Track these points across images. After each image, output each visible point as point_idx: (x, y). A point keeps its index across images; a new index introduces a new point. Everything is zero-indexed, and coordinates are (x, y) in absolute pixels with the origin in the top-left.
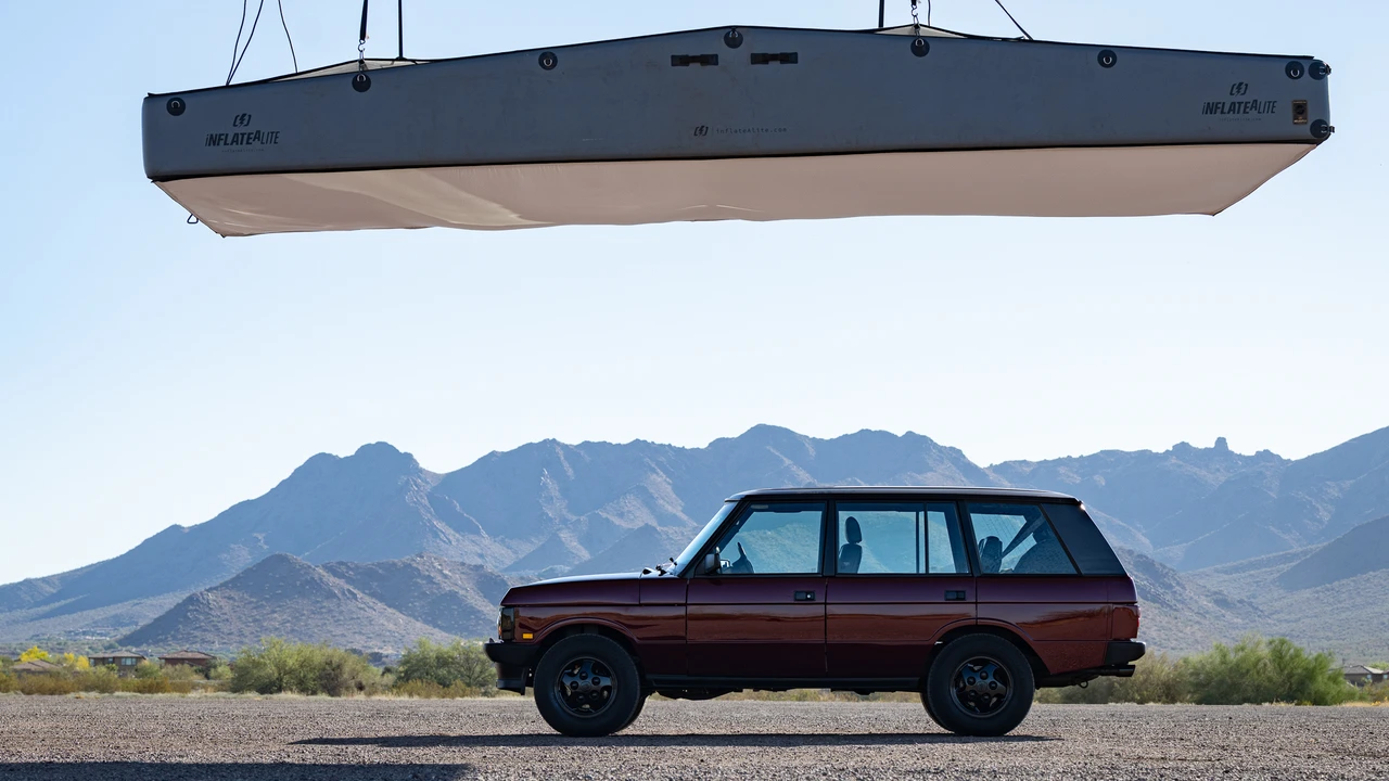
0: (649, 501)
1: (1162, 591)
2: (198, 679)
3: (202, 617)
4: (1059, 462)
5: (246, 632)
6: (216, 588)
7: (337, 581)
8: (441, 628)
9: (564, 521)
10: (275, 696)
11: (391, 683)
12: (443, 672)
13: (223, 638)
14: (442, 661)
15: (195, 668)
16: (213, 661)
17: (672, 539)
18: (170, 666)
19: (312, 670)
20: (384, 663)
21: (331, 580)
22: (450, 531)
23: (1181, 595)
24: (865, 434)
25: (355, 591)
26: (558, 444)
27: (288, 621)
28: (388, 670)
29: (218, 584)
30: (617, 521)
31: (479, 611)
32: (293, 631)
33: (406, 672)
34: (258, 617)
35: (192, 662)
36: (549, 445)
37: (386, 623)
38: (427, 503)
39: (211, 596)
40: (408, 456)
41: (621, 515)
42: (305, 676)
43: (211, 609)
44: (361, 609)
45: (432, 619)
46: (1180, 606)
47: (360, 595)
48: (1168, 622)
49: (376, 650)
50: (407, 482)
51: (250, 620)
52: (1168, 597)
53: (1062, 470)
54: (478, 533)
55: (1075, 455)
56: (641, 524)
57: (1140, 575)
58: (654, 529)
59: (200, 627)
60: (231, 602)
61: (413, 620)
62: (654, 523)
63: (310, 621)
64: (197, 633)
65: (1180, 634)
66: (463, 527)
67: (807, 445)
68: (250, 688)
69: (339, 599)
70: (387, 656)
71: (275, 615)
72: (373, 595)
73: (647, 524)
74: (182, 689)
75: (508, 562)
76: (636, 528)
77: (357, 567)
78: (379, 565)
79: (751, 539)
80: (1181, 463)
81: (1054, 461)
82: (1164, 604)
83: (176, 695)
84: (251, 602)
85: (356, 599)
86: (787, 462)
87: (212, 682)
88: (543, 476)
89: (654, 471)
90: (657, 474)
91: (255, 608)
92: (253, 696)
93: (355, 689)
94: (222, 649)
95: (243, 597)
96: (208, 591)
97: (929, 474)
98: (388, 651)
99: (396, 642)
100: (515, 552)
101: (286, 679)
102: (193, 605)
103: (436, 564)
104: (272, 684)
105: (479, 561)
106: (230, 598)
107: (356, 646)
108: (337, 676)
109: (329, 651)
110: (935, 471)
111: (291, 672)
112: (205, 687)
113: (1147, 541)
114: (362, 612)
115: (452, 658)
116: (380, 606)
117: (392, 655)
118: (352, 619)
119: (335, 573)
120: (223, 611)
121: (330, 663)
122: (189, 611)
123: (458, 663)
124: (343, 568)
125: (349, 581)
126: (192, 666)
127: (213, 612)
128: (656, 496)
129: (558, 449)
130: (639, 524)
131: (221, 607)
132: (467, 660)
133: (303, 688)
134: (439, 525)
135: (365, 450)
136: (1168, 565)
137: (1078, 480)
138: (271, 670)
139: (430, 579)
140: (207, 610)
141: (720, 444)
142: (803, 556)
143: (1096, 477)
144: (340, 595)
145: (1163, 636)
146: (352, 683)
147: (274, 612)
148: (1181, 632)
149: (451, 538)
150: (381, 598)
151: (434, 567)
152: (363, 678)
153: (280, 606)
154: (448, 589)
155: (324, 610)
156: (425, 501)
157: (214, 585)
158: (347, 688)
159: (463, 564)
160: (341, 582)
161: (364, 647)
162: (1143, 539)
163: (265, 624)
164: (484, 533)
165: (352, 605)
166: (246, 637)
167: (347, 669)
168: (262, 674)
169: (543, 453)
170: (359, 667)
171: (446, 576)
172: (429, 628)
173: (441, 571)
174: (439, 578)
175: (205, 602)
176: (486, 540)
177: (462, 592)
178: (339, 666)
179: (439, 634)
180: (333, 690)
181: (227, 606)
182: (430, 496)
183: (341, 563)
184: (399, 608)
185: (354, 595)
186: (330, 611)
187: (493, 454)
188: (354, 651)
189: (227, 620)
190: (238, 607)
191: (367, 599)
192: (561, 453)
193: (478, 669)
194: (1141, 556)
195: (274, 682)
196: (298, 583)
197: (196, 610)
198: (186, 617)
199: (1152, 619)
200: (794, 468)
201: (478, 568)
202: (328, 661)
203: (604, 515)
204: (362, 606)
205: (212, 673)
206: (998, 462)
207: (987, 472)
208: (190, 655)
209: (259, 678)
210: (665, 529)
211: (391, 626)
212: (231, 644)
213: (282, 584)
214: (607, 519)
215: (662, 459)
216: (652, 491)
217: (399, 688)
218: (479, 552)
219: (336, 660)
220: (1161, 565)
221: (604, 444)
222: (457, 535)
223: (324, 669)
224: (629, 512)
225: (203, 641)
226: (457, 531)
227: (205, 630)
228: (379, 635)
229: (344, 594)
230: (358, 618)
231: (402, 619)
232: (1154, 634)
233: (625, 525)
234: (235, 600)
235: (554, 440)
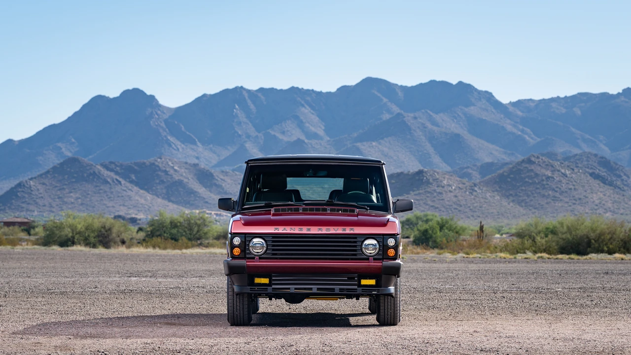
0: (301, 125)
1: (614, 179)
2: (23, 235)
3: (26, 196)
4: (552, 100)
5: (54, 205)
6: (35, 178)
7: (109, 173)
8: (173, 202)
9: (248, 137)
10: (70, 248)
11: (142, 238)
12: (174, 231)
13: (40, 209)
14: (174, 224)
15: (22, 228)
16: (33, 224)
17: (314, 147)
18: (6, 228)
19: (93, 231)
20: (139, 224)
21: (106, 173)
22: (178, 143)
23: (626, 181)
24: (432, 82)
25: (120, 180)
26: (244, 89)
27: (80, 198)
28: (140, 229)
29: (36, 175)
30: (280, 136)
31: (196, 192)
32: (82, 204)
33: (152, 231)
34: (60, 196)
35: (21, 224)
36: (239, 90)
37: (139, 199)
38: (164, 126)
39: (32, 183)
40: (152, 97)
41: (283, 133)
42: (89, 236)
43: (32, 191)
44: (124, 190)
45: (168, 198)
46: (626, 188)
47: (123, 182)
48: (619, 198)
49: (133, 216)
50: (152, 112)
51: (56, 197)
52: (619, 183)
53: (554, 105)
54: (194, 143)
55: (562, 96)
56: (295, 139)
57: (601, 169)
58: (303, 142)
59: (26, 201)
60: (44, 186)
61: (156, 197)
62: (303, 138)
63: (93, 198)
64: (24, 205)
65: (626, 206)
66: (187, 140)
67: (397, 90)
68: (55, 243)
69: (110, 184)
70: (140, 220)
71: (72, 194)
72: (131, 182)
73: (299, 139)
74: (13, 243)
75: (214, 162)
76: (292, 141)
77: (121, 166)
78: (135, 164)
79: (363, 147)
80: (627, 100)
81: (549, 99)
82: (616, 187)
83: (9, 247)
84: (56, 187)
85: (121, 184)
86: (385, 100)
87: (33, 238)
88: (236, 109)
89: (303, 106)
90: (305, 108)
91: (60, 190)
92: (56, 249)
93: (120, 243)
94: (39, 215)
95: (51, 183)
96: (31, 179)
97: (472, 108)
98: (141, 216)
99: (146, 211)
100: (218, 156)
101: (77, 237)
102: (21, 188)
103: (170, 163)
104: (69, 240)
105: (196, 161)
106: (44, 184)
107: (121, 213)
108: (108, 235)
109: (104, 220)
110: (475, 106)
111: (79, 233)
112: (27, 240)
113: (606, 149)
114: (125, 192)
115: (180, 223)
116: (136, 188)
117: (143, 218)
118: (118, 197)
119: (108, 169)
120: (40, 192)
121: (104, 227)
122: (19, 192)
123: (184, 226)
124: (113, 166)
125: (117, 173)
126: (20, 226)
127: (33, 193)
128: (304, 121)
129: (244, 93)
130: (294, 138)
131: (38, 190)
132: (189, 224)
133: (88, 244)
134: (171, 139)
135: (126, 93)
136: (619, 163)
137: (564, 111)
138: (67, 232)
139: (166, 172)
140: (30, 191)
141: (344, 89)
142: (395, 158)
143: (575, 109)
144: (111, 182)
145: (616, 207)
146: (118, 239)
147: (71, 192)
148: (627, 204)
149: (179, 147)
150: (136, 184)
151: (169, 165)
152: (126, 236)
153: (74, 189)
154: (177, 178)
155: (101, 191)
156: (163, 125)
157: (33, 176)
158: (115, 243)
159: (186, 163)
160: (112, 174)
161: (125, 214)
162: (603, 147)
163: (65, 200)
164: (199, 144)
165: (118, 188)
166: (54, 207)
167: (115, 230)
168: (63, 233)
169: (235, 95)
170: (122, 229)
171: (176, 171)
172: (166, 202)
173: (173, 167)
174: (171, 172)
175: (28, 186)
176: (200, 147)
177: (186, 180)
178: (110, 229)
179: (172, 206)
180: (107, 245)
181: (42, 189)
182: (166, 121)
183: (111, 163)
184: (147, 190)
185: (120, 182)
186: (105, 192)
187: (204, 95)
188: (119, 217)
189: (42, 197)
190: (49, 189)
191: (128, 184)
192: (246, 95)
193: (196, 229)
194: (602, 158)
195: (69, 239)
196: (85, 175)
197: (23, 191)
198: (17, 196)
199: (609, 196)
200: (389, 104)
201: (195, 165)
202: (103, 226)
203: (273, 133)
204: (125, 189)
205: (32, 232)
206: (514, 100)
207: (508, 106)
208: (19, 220)
209: (60, 237)
210: (310, 141)
211: (143, 201)
212: (44, 212)
213: (75, 175)
214: (274, 136)
215: (308, 98)
216: (302, 118)
217: (147, 242)
218: (197, 155)
219: (108, 226)
220: (614, 163)
221: (272, 89)
222: (183, 145)
223: (100, 231)
224: (288, 131)
225: (27, 210)
226: (183, 142)
227: (28, 204)
228: (134, 207)
229: (113, 181)
230: (122, 196)
231: (149, 197)
232: (610, 205)
233: (286, 139)
234: (46, 185)
235: (242, 87)
